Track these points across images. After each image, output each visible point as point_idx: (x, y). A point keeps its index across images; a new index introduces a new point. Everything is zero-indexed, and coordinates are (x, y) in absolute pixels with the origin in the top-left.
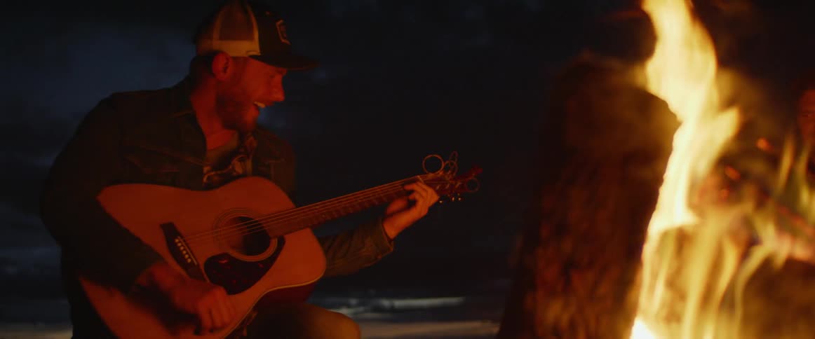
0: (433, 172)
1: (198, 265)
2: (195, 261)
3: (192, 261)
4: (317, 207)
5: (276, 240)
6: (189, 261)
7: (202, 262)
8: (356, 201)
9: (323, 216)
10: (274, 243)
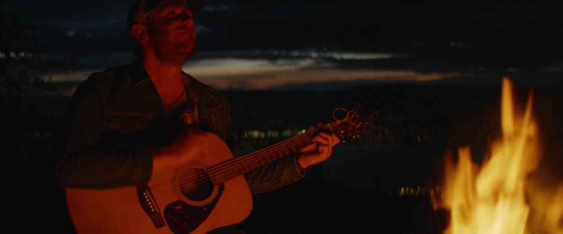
0: (341, 120)
1: (160, 212)
2: (157, 210)
3: (155, 210)
4: (250, 157)
5: (218, 186)
6: (153, 210)
7: (162, 209)
8: (280, 149)
9: (254, 164)
10: (216, 189)
